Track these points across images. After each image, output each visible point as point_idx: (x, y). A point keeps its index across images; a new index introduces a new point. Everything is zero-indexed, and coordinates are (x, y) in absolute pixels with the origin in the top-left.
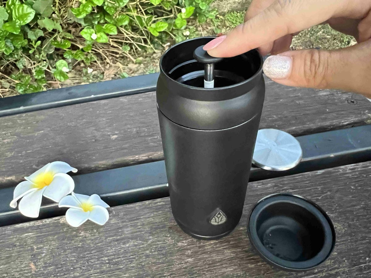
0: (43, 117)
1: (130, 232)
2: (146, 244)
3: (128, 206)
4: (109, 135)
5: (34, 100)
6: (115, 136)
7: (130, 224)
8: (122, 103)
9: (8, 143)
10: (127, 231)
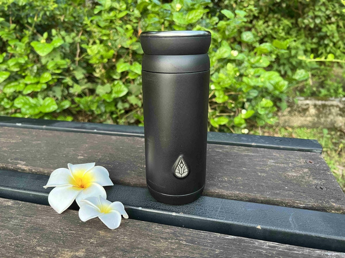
0: (50, 134)
1: (14, 223)
2: (14, 237)
3: (35, 204)
4: (79, 156)
5: (57, 124)
6: (82, 157)
7: (21, 218)
8: (111, 139)
9: (13, 143)
10: (13, 222)
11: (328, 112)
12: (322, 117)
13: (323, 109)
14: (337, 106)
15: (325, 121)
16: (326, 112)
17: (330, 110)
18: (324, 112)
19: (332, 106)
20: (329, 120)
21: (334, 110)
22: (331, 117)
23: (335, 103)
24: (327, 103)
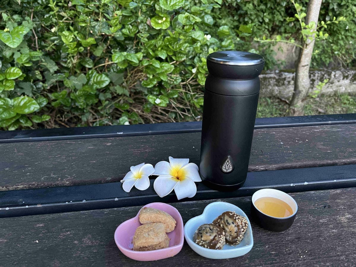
11: (268, 84)
12: (263, 88)
13: (264, 81)
14: (274, 78)
15: (265, 91)
16: (267, 83)
17: (269, 81)
18: (265, 83)
19: (271, 78)
20: (268, 90)
21: (272, 82)
22: (270, 87)
23: (272, 75)
24: (267, 76)
